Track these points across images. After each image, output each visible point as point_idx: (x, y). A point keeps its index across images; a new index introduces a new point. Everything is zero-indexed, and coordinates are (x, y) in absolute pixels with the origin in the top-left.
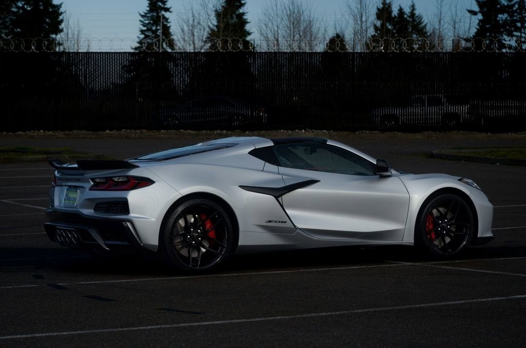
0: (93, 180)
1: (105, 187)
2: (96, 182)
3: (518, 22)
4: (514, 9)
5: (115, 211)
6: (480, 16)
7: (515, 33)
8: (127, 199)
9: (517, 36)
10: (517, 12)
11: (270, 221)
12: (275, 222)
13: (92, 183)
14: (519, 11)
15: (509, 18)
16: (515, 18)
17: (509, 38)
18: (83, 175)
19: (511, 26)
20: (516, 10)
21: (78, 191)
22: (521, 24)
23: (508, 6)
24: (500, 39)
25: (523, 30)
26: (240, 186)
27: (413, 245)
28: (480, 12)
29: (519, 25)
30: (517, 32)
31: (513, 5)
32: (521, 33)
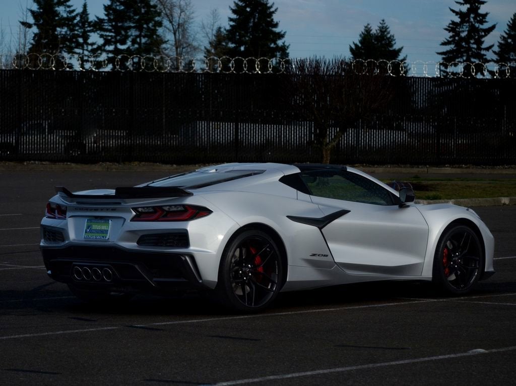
0: (135, 209)
1: (153, 218)
2: (138, 211)
3: (80, 37)
4: (75, 21)
5: (169, 244)
6: (35, 30)
7: (77, 50)
8: (187, 230)
9: (79, 54)
10: (79, 26)
11: (314, 255)
12: (319, 255)
13: (134, 213)
14: (80, 25)
15: (68, 33)
16: (76, 32)
17: (69, 55)
18: (119, 203)
19: (71, 41)
20: (77, 23)
21: (110, 222)
22: (84, 40)
23: (67, 19)
24: (58, 56)
25: (85, 46)
26: (287, 217)
27: (431, 280)
28: (35, 24)
29: (81, 40)
30: (79, 48)
31: (74, 18)
32: (83, 50)
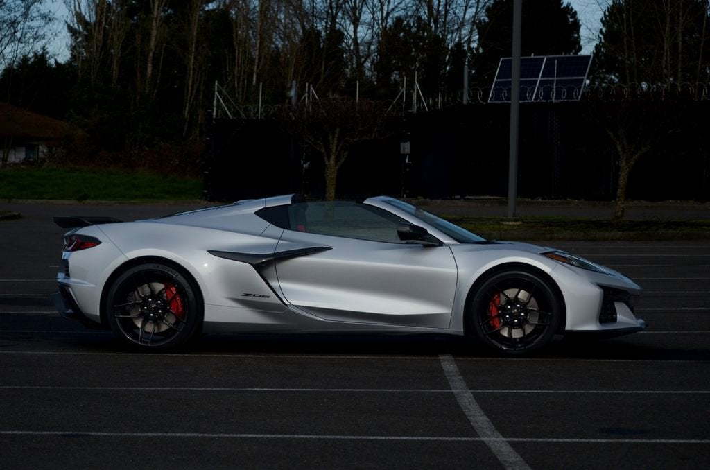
8: (68, 261)
11: (247, 295)
12: (254, 296)
26: (208, 251)
27: (462, 334)
